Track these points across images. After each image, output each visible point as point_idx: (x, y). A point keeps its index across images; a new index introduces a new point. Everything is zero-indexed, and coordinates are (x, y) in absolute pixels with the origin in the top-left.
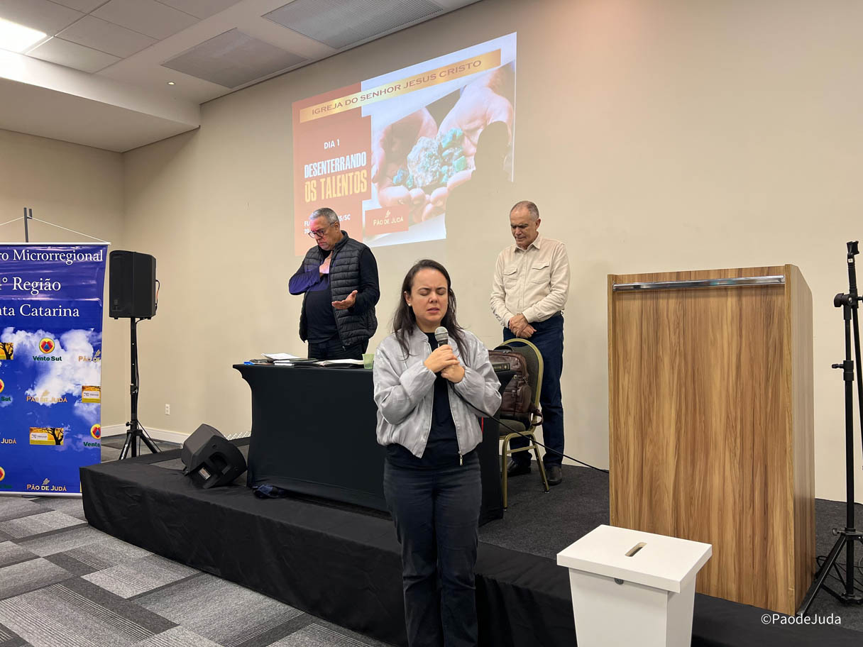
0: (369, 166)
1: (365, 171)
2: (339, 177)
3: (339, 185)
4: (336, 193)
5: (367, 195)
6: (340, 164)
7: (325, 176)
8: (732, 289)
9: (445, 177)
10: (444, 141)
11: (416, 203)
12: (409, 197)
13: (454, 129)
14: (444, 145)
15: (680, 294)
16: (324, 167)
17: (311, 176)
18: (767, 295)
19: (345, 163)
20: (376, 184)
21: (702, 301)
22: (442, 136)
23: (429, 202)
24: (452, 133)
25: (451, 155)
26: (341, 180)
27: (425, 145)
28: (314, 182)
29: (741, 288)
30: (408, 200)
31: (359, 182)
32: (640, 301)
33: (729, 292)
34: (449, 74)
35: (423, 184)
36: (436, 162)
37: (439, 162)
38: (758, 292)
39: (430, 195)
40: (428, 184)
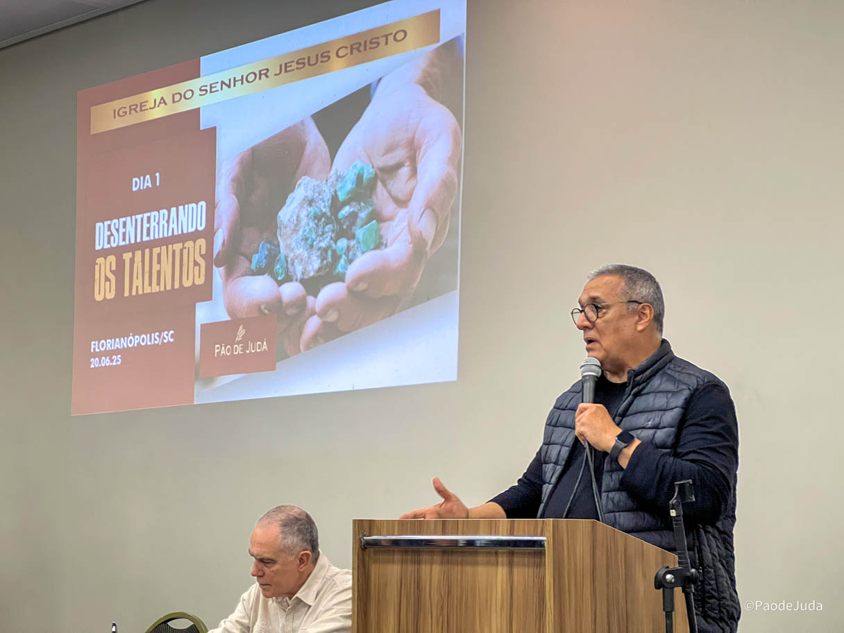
0: (209, 233)
1: (202, 242)
2: (156, 251)
3: (156, 267)
4: (150, 284)
5: (205, 293)
6: (159, 223)
7: (132, 248)
9: (342, 261)
10: (341, 188)
11: (289, 312)
12: (279, 300)
13: (360, 165)
14: (342, 196)
15: (446, 558)
16: (130, 229)
17: (107, 246)
19: (168, 222)
20: (222, 269)
22: (340, 178)
23: (313, 313)
24: (356, 171)
25: (353, 216)
26: (159, 255)
27: (310, 194)
28: (112, 258)
30: (277, 306)
31: (191, 264)
32: (399, 567)
33: (500, 559)
34: (352, 53)
35: (303, 273)
36: (326, 229)
37: (333, 231)
39: (316, 296)
40: (312, 274)
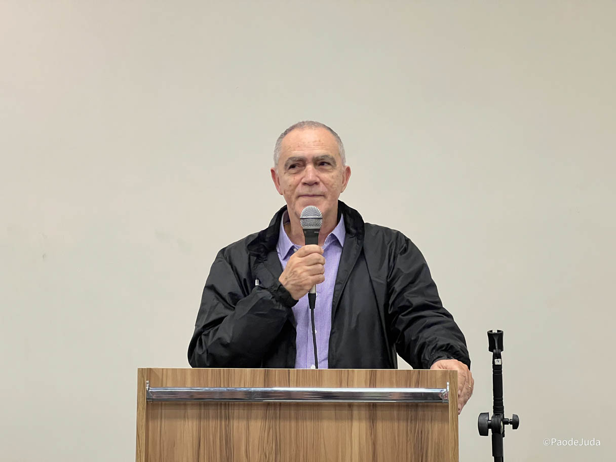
8: (359, 405)
15: (271, 412)
18: (416, 419)
21: (308, 426)
29: (374, 405)
32: (195, 423)
33: (355, 412)
38: (403, 413)
